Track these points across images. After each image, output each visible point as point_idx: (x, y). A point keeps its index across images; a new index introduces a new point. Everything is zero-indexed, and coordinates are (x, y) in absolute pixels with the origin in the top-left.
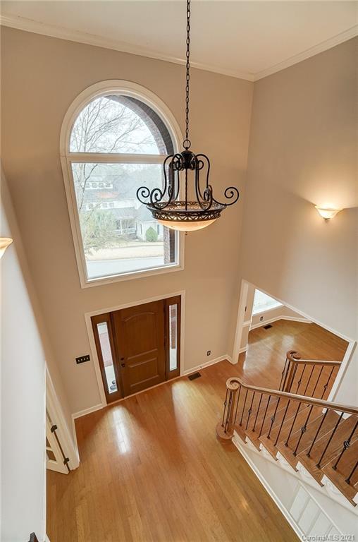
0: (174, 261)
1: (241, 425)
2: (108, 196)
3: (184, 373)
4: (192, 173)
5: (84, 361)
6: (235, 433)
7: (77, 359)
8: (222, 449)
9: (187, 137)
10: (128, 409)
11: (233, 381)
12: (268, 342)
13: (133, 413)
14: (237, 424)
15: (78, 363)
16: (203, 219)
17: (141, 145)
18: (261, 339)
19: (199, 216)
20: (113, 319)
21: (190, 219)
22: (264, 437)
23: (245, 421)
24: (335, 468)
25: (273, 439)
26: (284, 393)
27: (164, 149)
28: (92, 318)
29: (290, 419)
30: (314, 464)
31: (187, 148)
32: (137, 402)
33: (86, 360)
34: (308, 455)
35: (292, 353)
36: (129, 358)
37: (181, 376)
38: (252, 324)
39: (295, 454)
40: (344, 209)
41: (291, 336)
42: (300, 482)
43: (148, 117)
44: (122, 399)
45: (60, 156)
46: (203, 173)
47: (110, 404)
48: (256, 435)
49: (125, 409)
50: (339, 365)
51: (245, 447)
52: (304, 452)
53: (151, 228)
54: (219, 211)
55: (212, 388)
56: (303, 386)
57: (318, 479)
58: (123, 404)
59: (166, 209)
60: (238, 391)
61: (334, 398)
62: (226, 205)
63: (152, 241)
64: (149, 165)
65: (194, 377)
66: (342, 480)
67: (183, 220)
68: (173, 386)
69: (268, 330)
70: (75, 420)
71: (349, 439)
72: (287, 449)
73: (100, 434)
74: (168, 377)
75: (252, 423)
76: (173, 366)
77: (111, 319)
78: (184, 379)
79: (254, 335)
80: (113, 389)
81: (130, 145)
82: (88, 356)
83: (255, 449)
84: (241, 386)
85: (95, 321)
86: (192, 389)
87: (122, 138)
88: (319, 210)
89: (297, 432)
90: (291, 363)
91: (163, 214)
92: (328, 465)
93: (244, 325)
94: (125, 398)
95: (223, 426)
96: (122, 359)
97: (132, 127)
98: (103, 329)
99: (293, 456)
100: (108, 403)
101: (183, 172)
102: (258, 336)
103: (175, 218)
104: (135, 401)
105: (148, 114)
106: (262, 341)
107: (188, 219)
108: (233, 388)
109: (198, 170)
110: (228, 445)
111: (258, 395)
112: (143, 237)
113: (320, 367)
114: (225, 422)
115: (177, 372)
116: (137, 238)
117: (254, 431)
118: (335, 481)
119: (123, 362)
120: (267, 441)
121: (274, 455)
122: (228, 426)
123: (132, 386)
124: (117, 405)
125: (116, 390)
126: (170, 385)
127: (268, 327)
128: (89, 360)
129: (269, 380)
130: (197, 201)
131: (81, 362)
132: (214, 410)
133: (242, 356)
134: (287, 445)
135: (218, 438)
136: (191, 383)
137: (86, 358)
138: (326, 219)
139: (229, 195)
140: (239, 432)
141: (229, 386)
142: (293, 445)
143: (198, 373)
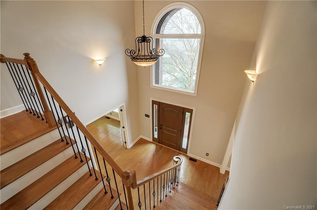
4: (146, 43)
20: (160, 105)
28: (152, 101)
31: (144, 34)
36: (164, 127)
37: (187, 154)
49: (155, 147)
58: (157, 145)
70: (141, 138)
74: (180, 149)
76: (184, 146)
94: (159, 144)
100: (153, 141)
101: (143, 43)
104: (161, 147)
115: (186, 151)
119: (161, 127)
125: (157, 137)
128: (149, 117)
131: (146, 117)
143: (197, 160)
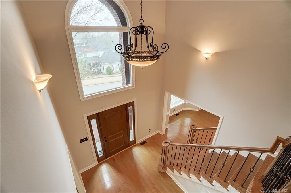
0: (129, 83)
1: (170, 164)
2: (86, 50)
3: (138, 142)
4: (144, 36)
5: (84, 141)
6: (168, 168)
7: (80, 140)
8: (162, 177)
9: (141, 18)
10: (110, 164)
11: (165, 143)
12: (178, 122)
13: (113, 166)
14: (168, 164)
15: (81, 142)
16: (153, 60)
17: (103, 21)
18: (175, 121)
19: (151, 58)
20: (98, 116)
21: (146, 60)
22: (183, 168)
23: (172, 162)
24: (219, 176)
25: (187, 168)
26: (190, 145)
27: (119, 24)
28: (87, 117)
29: (195, 157)
30: (208, 176)
31: (142, 23)
32: (114, 160)
33: (86, 140)
34: (206, 173)
35: (192, 126)
36: (109, 137)
37: (136, 143)
38: (170, 113)
39: (199, 174)
40: (215, 53)
41: (190, 118)
42: (202, 186)
43: (110, 6)
44: (106, 159)
45: (65, 28)
46: (150, 36)
47: (99, 163)
48: (179, 168)
49: (108, 164)
50: (216, 129)
51: (173, 174)
52: (203, 172)
53: (109, 67)
54: (159, 55)
55: (153, 148)
56: (199, 141)
57: (211, 183)
58: (107, 162)
59: (134, 55)
60: (168, 147)
61: (215, 143)
62: (162, 52)
63: (110, 74)
64: (105, 32)
65: (143, 143)
66: (222, 181)
67: (142, 61)
68: (133, 149)
69: (178, 116)
70: (81, 174)
71: (225, 162)
72: (195, 172)
73: (96, 179)
74: (129, 145)
75: (176, 163)
76: (132, 139)
77: (98, 117)
78: (138, 145)
79: (171, 119)
80: (101, 155)
81: (96, 21)
82: (87, 138)
83: (179, 175)
84: (170, 144)
85: (89, 118)
86: (143, 150)
87: (91, 17)
88: (203, 54)
89: (200, 162)
90: (192, 130)
91: (132, 58)
92: (215, 176)
93: (166, 114)
94: (108, 159)
95: (161, 166)
96: (105, 138)
97: (97, 11)
98: (94, 122)
99: (198, 175)
100: (98, 162)
101: (139, 37)
102: (173, 119)
103: (138, 60)
105: (110, 4)
106: (176, 122)
107: (139, 60)
108: (166, 146)
109: (147, 34)
110: (164, 175)
111: (179, 148)
112: (105, 72)
113: (207, 131)
114: (162, 163)
115: (134, 141)
116: (101, 73)
117: (177, 166)
118: (219, 182)
119: (105, 139)
120: (185, 170)
121: (189, 175)
122: (164, 166)
123: (111, 152)
124: (104, 162)
125: (102, 155)
126: (131, 149)
127: (177, 114)
128: (87, 140)
129: (181, 141)
130: (148, 50)
131: (83, 142)
132: (155, 159)
133: (166, 130)
134: (195, 170)
135: (159, 172)
136: (142, 146)
137: (86, 139)
138: (206, 58)
139: (164, 47)
140: (170, 168)
141: (163, 145)
142: (198, 169)
143: (145, 141)
